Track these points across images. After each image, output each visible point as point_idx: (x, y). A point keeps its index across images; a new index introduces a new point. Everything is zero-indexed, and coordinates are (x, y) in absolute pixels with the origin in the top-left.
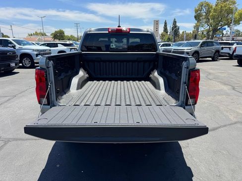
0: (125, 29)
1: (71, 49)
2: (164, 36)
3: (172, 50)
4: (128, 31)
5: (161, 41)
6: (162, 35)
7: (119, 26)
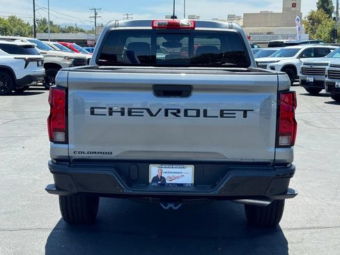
0: (186, 24)
1: (28, 61)
2: (319, 22)
3: (327, 68)
4: (191, 26)
5: (306, 38)
6: (310, 18)
7: (174, 17)
